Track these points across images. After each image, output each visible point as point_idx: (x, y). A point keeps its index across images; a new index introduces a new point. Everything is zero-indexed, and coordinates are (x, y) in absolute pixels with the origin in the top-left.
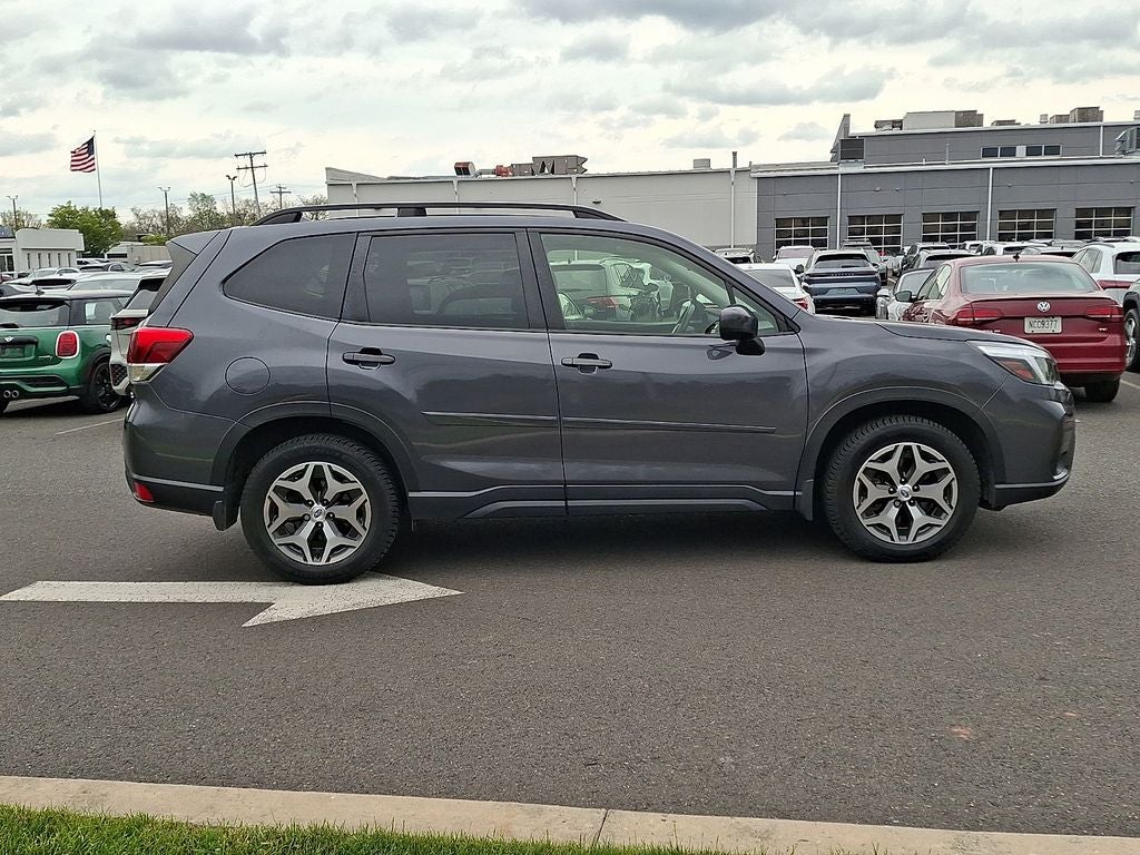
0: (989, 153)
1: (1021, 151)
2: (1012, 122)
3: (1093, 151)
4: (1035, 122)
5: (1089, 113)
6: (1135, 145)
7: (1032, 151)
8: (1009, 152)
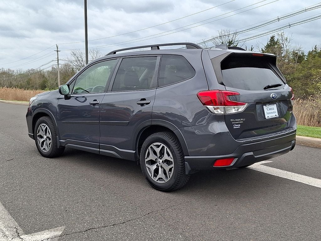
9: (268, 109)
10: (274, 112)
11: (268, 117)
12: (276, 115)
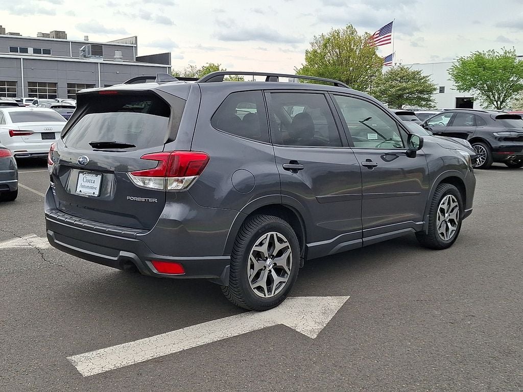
0: (13, 50)
1: (30, 50)
2: (18, 34)
3: (67, 54)
4: (34, 36)
5: (60, 34)
6: (91, 54)
7: (36, 51)
8: (24, 50)
9: (85, 180)
10: (92, 188)
11: (80, 191)
12: (94, 193)
